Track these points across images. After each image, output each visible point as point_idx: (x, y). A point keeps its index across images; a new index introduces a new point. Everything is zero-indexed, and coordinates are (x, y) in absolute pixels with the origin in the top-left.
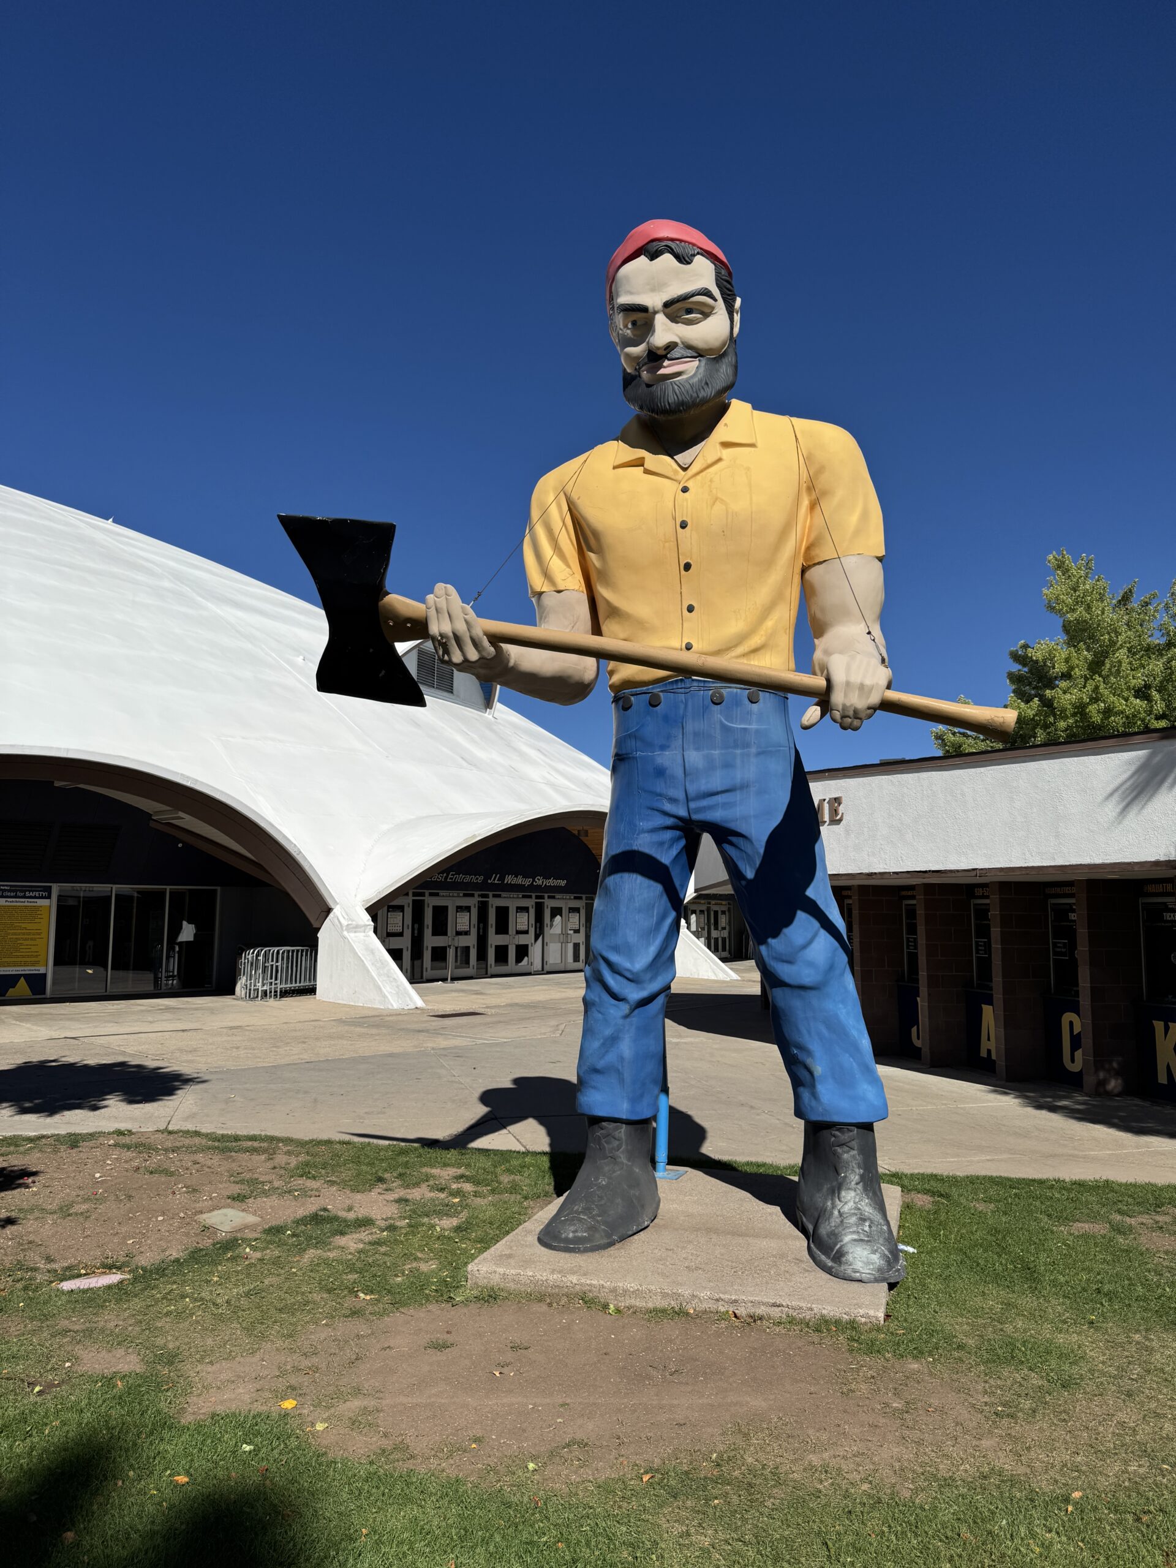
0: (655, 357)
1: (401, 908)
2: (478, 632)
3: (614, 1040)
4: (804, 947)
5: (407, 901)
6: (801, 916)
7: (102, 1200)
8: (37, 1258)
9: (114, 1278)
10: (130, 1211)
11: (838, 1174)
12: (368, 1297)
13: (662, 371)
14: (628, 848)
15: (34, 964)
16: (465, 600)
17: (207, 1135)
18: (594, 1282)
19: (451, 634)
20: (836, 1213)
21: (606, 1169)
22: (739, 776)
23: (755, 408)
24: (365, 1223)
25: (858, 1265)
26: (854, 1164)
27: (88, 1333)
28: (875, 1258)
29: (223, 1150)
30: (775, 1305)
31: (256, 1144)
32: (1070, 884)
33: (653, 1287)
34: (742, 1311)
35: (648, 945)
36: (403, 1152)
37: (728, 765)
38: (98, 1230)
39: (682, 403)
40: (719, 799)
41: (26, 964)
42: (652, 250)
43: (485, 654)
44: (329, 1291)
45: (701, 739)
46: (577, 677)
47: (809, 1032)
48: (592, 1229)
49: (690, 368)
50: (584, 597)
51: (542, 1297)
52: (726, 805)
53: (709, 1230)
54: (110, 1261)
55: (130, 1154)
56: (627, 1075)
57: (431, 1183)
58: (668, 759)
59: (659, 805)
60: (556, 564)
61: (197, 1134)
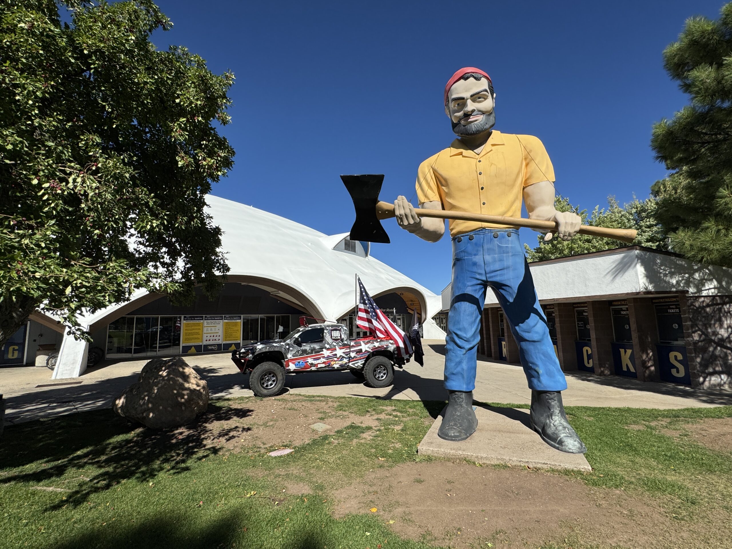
0: (467, 115)
1: (346, 320)
2: (414, 213)
3: (460, 363)
4: (534, 326)
5: (347, 318)
6: (532, 315)
7: (276, 421)
8: (260, 443)
9: (288, 451)
10: (287, 424)
11: (550, 410)
12: (383, 459)
13: (470, 120)
14: (463, 293)
15: (236, 340)
16: (408, 202)
17: (303, 395)
18: (469, 454)
19: (404, 215)
20: (552, 425)
21: (459, 409)
22: (506, 264)
23: (501, 132)
24: (369, 428)
25: (570, 446)
26: (556, 406)
27: (287, 475)
28: (576, 443)
29: (311, 401)
30: (544, 464)
31: (321, 398)
32: (585, 303)
33: (493, 456)
34: (531, 466)
35: (472, 328)
36: (370, 401)
37: (501, 260)
38: (278, 432)
39: (478, 131)
40: (498, 273)
41: (234, 340)
42: (465, 77)
43: (416, 221)
44: (368, 457)
45: (490, 251)
46: (439, 232)
47: (537, 358)
48: (460, 432)
49: (481, 118)
50: (440, 203)
51: (448, 459)
52: (501, 275)
53: (499, 431)
54: (285, 444)
55: (281, 403)
56: (465, 376)
57: (386, 412)
58: (478, 259)
59: (475, 276)
60: (429, 192)
61: (300, 395)
